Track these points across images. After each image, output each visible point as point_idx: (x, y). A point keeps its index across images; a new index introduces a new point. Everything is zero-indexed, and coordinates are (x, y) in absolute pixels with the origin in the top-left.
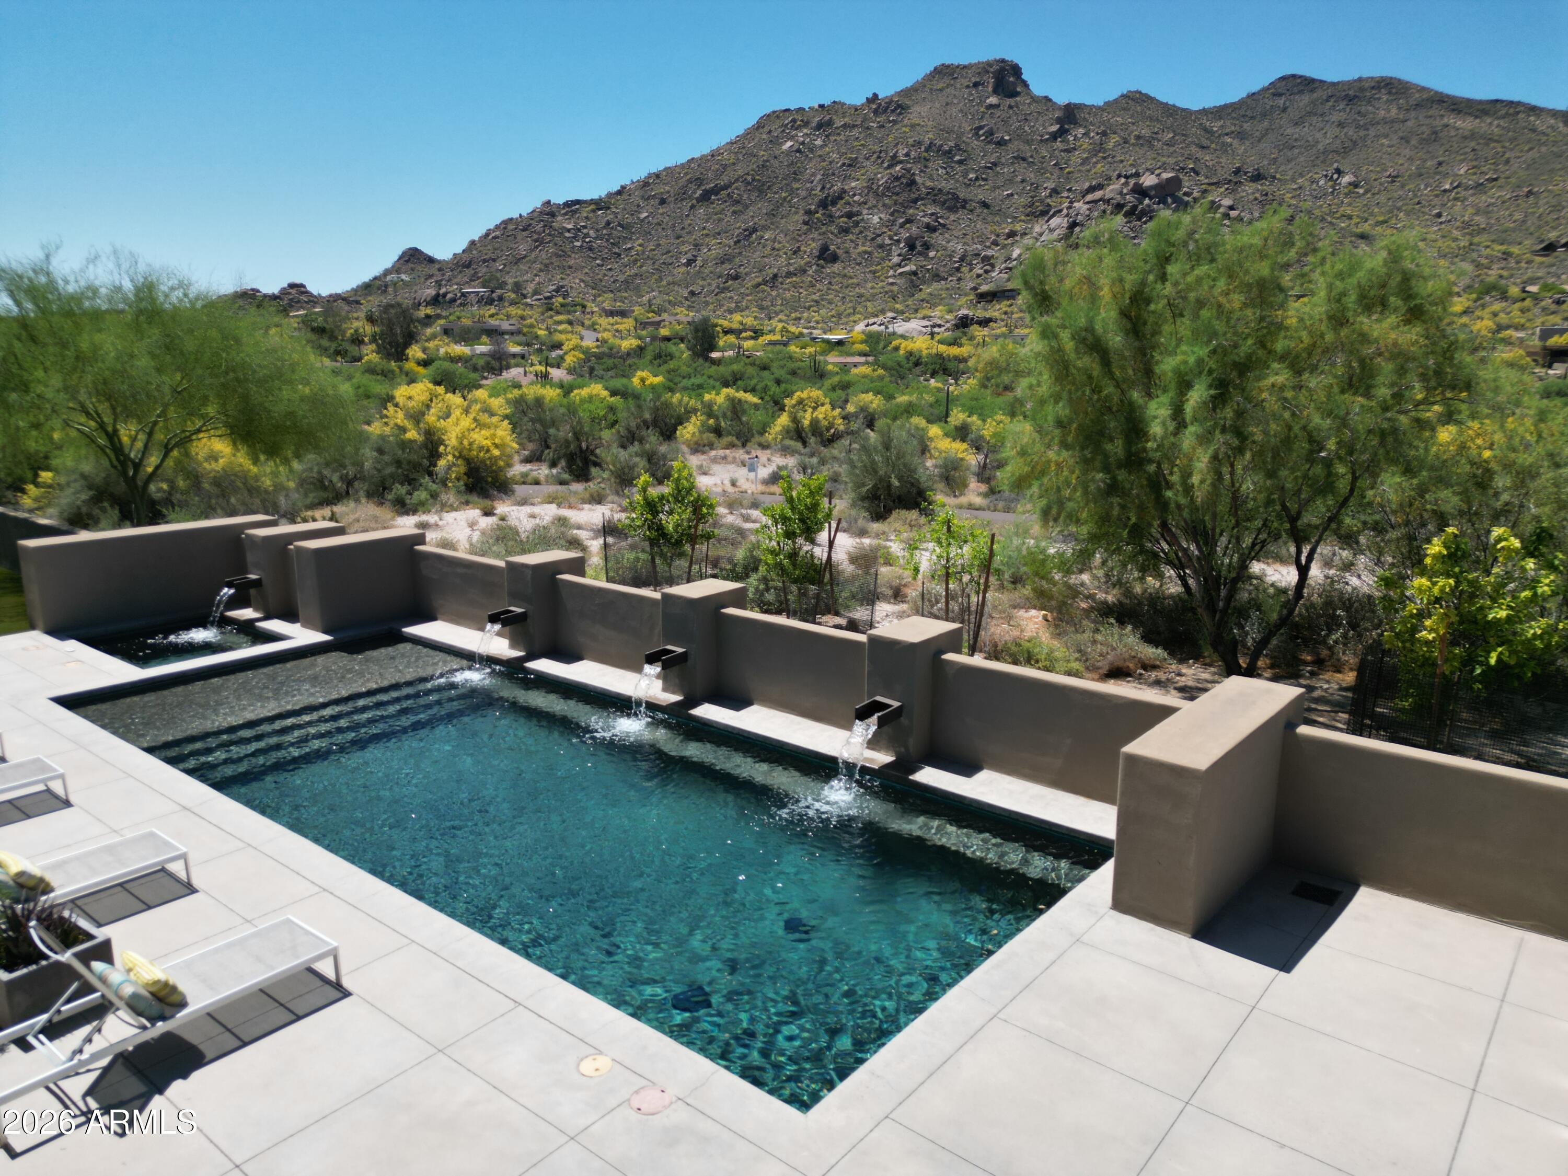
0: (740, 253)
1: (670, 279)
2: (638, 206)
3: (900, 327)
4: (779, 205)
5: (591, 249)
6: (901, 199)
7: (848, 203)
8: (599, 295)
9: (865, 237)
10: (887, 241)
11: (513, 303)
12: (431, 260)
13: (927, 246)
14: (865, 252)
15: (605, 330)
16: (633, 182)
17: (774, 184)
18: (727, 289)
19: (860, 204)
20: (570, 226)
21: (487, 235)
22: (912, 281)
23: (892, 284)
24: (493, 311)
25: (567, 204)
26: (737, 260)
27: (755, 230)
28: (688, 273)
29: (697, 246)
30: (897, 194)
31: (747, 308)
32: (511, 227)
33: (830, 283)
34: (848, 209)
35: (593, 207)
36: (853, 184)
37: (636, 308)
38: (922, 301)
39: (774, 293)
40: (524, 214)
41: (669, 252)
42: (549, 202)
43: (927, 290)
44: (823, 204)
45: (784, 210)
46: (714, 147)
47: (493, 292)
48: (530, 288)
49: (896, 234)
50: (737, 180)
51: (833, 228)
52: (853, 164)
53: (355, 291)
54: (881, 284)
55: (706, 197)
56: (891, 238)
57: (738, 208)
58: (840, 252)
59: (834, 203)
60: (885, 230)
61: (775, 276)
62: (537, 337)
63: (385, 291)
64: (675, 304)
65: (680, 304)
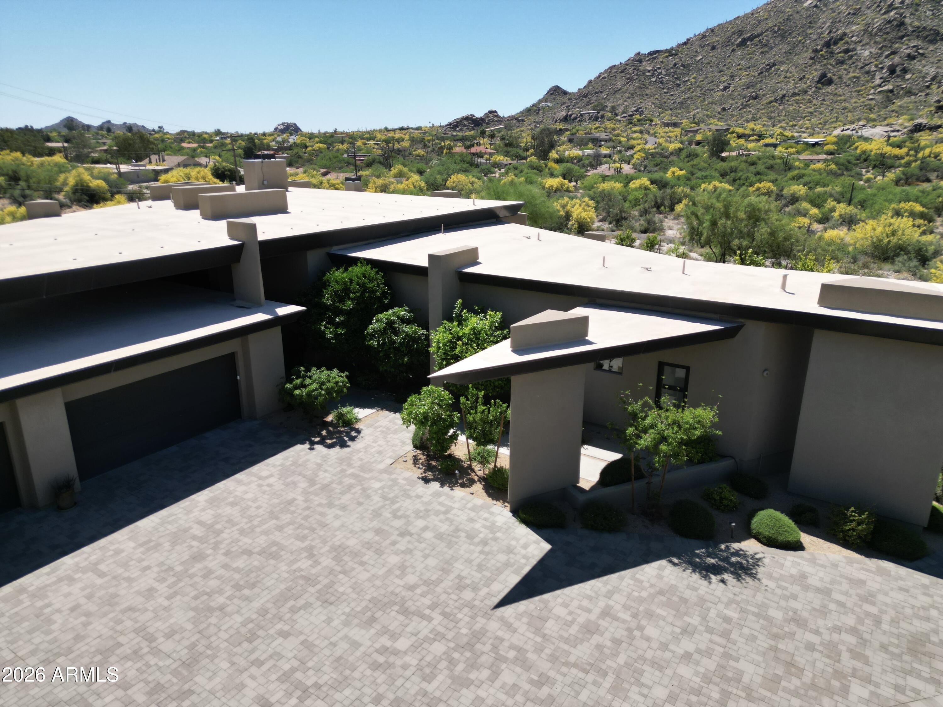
0: (761, 81)
1: (710, 100)
2: (697, 52)
3: (867, 132)
4: (794, 46)
5: (661, 82)
6: (890, 37)
7: (847, 43)
8: (663, 113)
9: (857, 66)
10: (873, 69)
11: (609, 120)
12: (565, 93)
13: (905, 71)
14: (854, 77)
15: (662, 137)
16: (695, 36)
17: (794, 31)
18: (748, 105)
19: (856, 43)
20: (650, 68)
21: (599, 76)
22: (888, 97)
23: (871, 99)
24: (597, 125)
25: (651, 54)
26: (759, 85)
27: (774, 65)
28: (723, 96)
29: (732, 77)
30: (888, 33)
31: (760, 118)
32: (614, 71)
33: (823, 100)
34: (846, 47)
35: (667, 54)
36: (854, 28)
37: (684, 121)
38: (893, 111)
39: (781, 108)
40: (623, 62)
41: (713, 82)
42: (639, 53)
43: (898, 103)
44: (828, 44)
45: (797, 50)
46: (755, 8)
47: (598, 113)
48: (621, 109)
49: (881, 63)
50: (767, 30)
51: (832, 61)
52: (856, 13)
53: (522, 113)
54: (862, 100)
55: (743, 43)
56: (876, 66)
57: (766, 49)
58: (835, 78)
59: (835, 43)
60: (872, 60)
61: (784, 96)
62: (620, 142)
63: (538, 113)
64: (711, 117)
65: (714, 117)
